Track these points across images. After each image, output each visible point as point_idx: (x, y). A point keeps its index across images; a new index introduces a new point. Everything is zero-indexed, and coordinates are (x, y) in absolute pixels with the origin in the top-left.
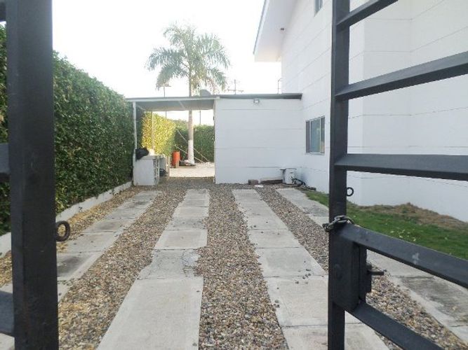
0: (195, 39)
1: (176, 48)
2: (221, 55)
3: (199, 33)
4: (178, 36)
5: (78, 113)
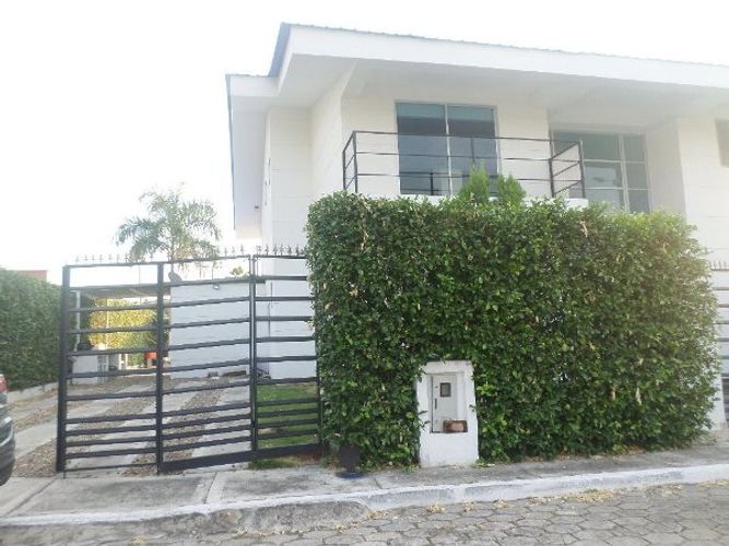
0: (180, 206)
1: (154, 218)
2: (212, 225)
3: (186, 199)
4: (159, 204)
5: (6, 310)
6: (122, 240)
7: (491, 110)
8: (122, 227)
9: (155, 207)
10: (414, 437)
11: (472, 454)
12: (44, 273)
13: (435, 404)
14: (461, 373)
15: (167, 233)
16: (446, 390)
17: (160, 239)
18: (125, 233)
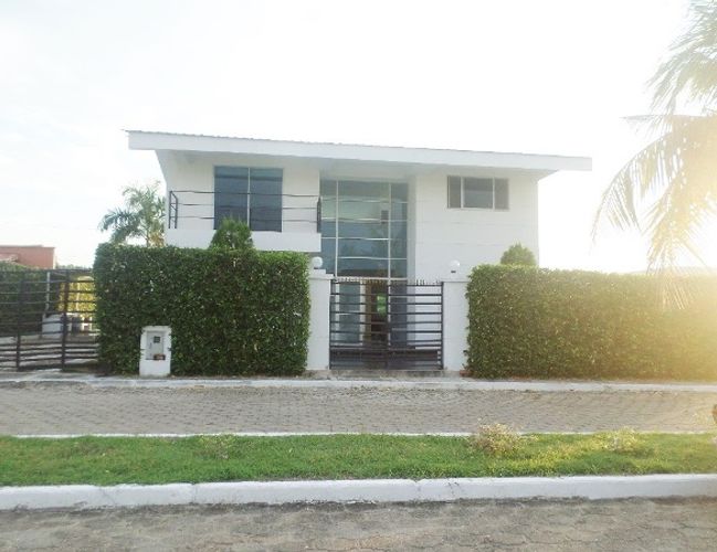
1: (133, 211)
4: (137, 198)
6: (106, 227)
7: (281, 171)
8: (106, 217)
9: (133, 201)
10: (137, 360)
11: (167, 370)
12: (50, 250)
13: (150, 346)
14: (166, 332)
15: (143, 222)
16: (157, 340)
17: (139, 228)
18: (108, 221)
